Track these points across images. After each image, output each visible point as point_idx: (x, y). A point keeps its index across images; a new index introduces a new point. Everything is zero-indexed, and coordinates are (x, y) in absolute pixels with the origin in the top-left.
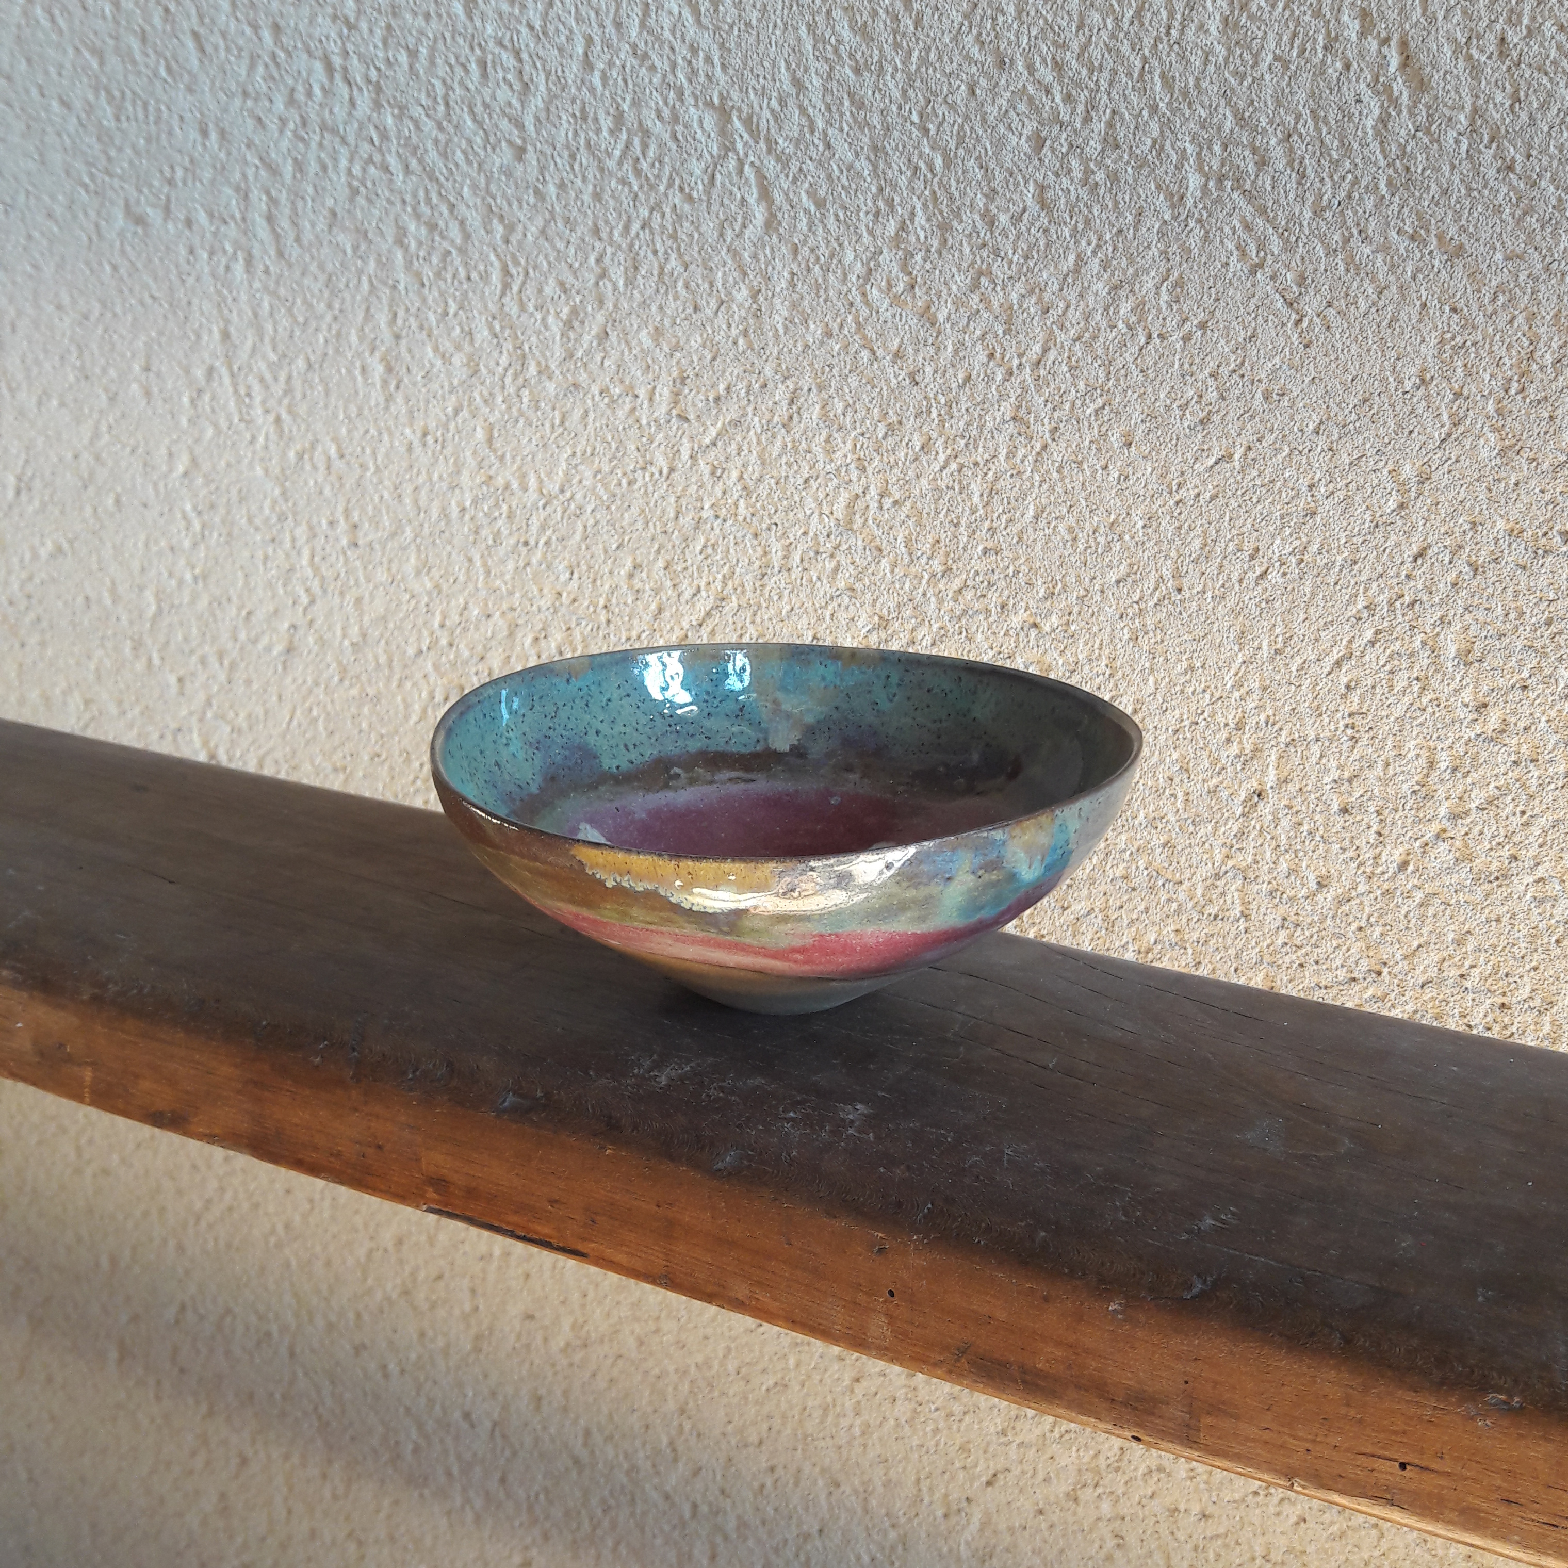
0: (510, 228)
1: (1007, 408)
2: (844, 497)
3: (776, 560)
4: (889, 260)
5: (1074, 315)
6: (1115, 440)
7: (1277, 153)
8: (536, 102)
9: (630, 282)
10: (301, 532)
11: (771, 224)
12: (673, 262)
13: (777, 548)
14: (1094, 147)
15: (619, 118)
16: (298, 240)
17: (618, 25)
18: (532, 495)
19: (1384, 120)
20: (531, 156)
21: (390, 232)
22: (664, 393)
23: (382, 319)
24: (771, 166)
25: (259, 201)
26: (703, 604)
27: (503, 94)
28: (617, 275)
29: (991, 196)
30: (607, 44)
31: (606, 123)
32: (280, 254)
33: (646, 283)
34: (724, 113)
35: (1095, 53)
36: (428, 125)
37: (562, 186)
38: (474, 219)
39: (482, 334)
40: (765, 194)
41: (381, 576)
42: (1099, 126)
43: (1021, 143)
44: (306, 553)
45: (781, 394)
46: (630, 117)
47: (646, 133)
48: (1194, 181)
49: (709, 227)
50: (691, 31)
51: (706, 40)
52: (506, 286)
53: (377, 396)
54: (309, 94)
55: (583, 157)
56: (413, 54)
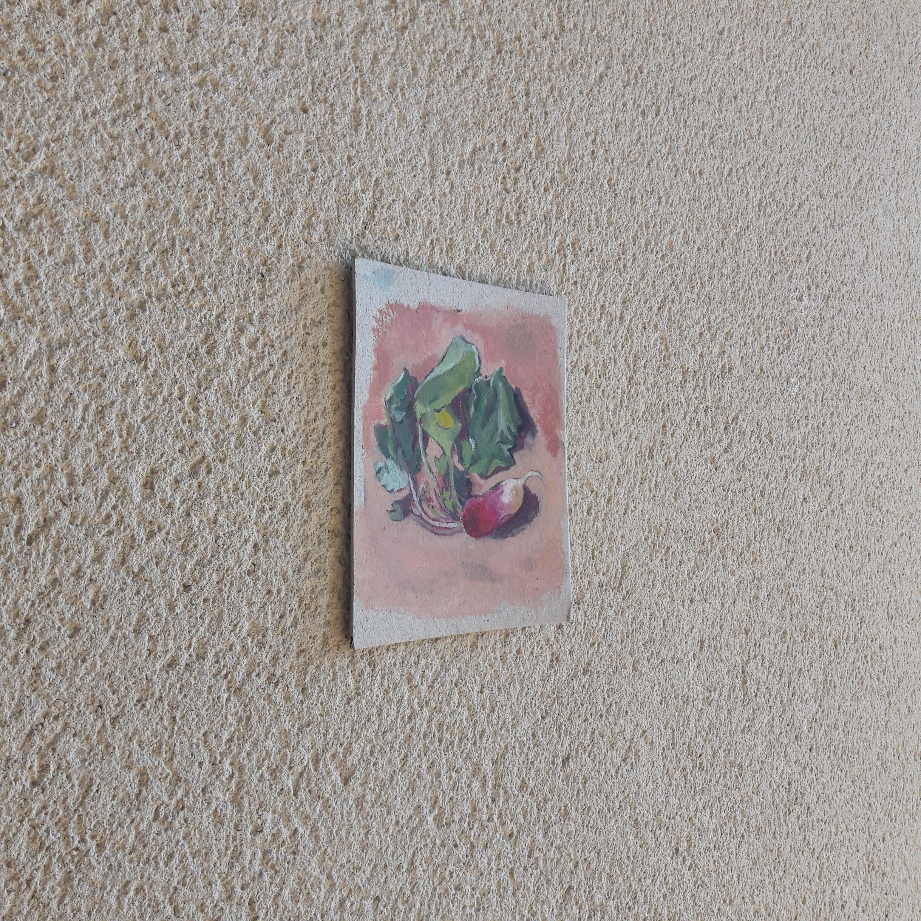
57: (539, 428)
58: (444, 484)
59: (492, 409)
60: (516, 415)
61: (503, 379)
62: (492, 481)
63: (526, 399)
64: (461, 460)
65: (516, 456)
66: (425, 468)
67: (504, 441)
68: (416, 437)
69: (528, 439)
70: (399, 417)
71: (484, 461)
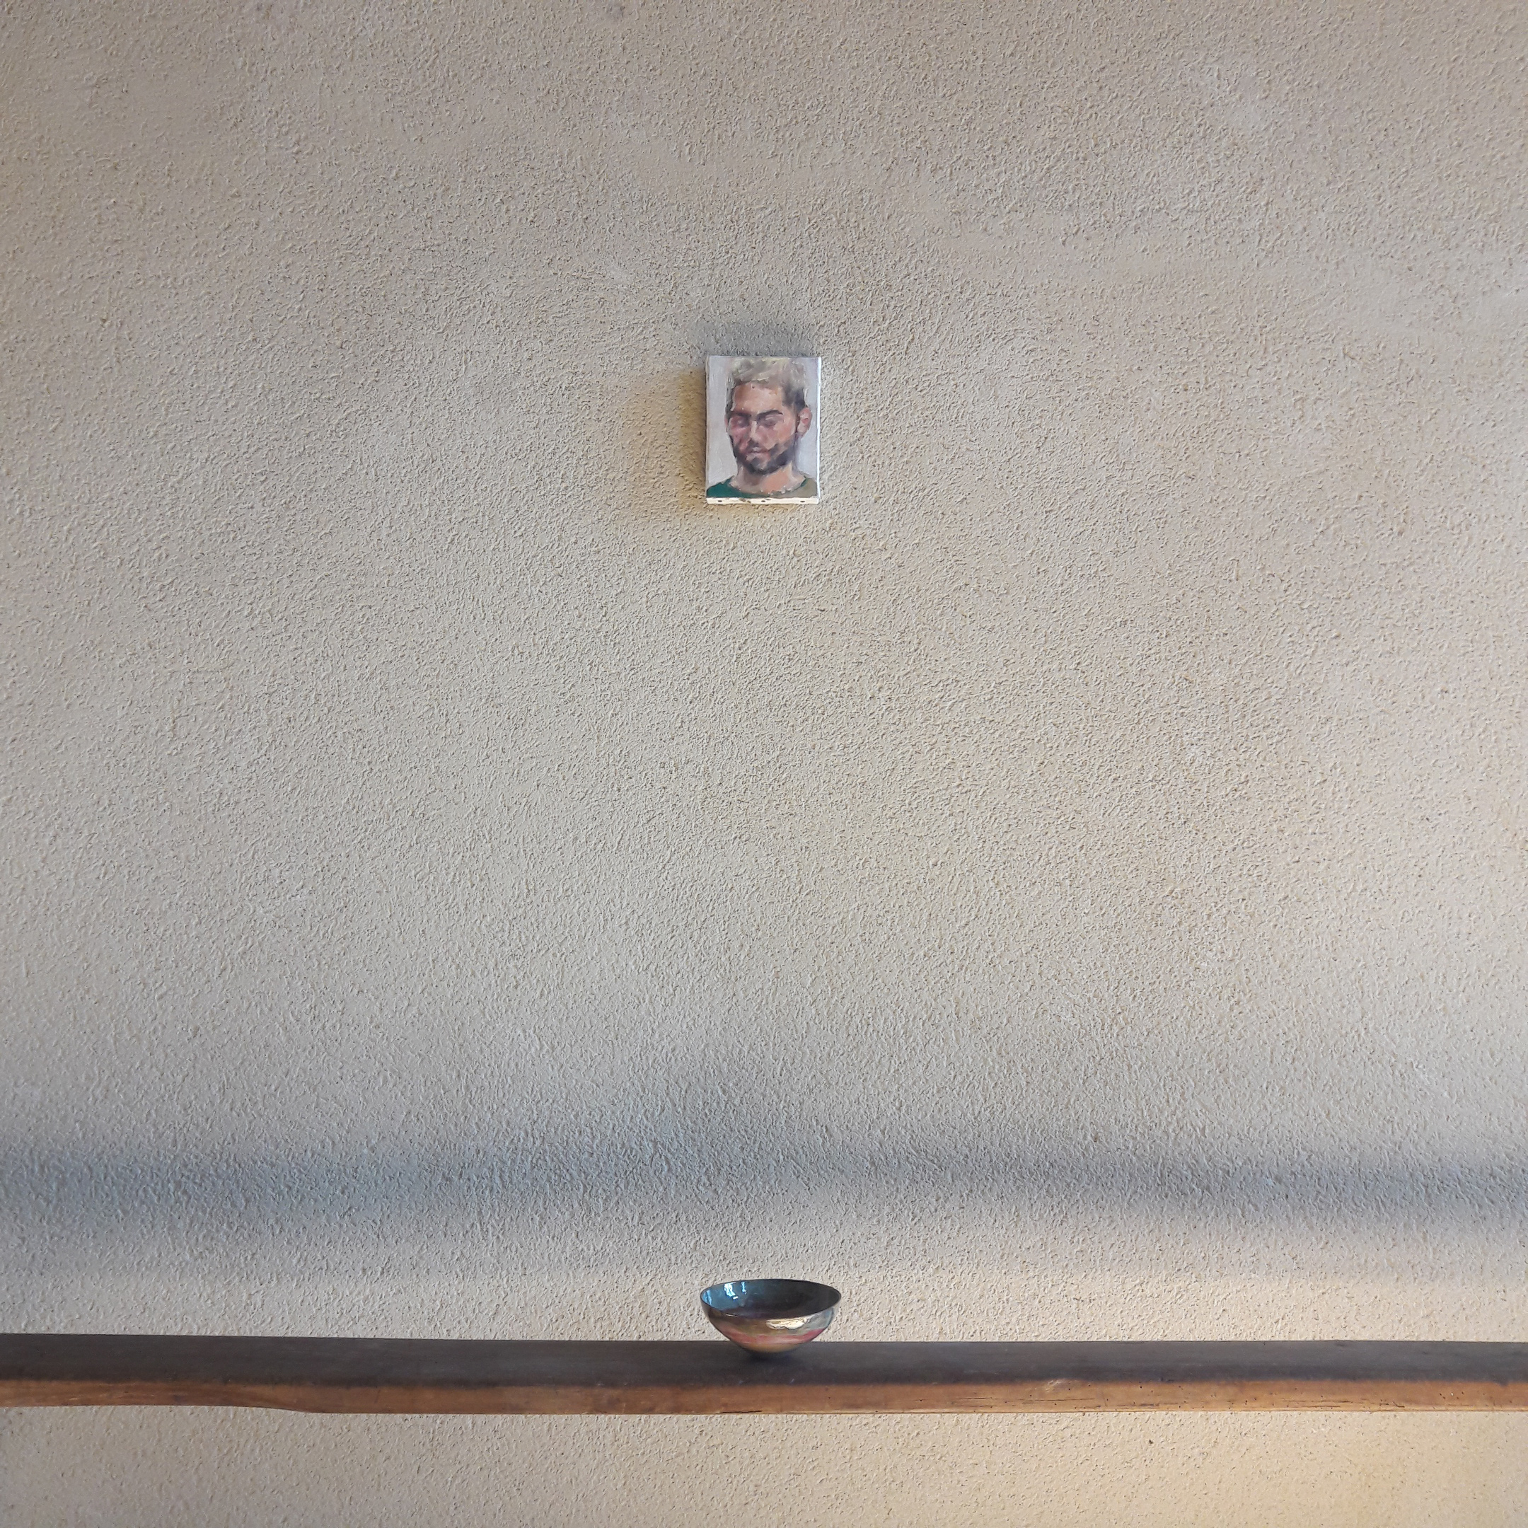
0: (587, 1175)
1: (738, 1215)
2: (694, 1241)
3: (673, 1262)
4: (704, 1179)
5: (755, 1190)
6: (768, 1220)
7: (801, 1151)
8: (597, 1141)
9: (626, 1187)
10: (504, 1273)
11: (669, 1170)
12: (640, 1182)
13: (673, 1258)
14: (756, 1150)
16: (511, 1182)
18: (591, 1251)
19: (823, 1143)
20: (595, 1155)
21: (545, 1178)
22: (637, 1217)
23: (541, 1204)
24: (669, 1156)
25: (497, 1173)
26: (649, 1278)
27: (587, 1139)
28: (622, 1186)
29: (731, 1161)
30: (620, 1126)
31: (619, 1146)
32: (504, 1187)
33: (631, 1188)
34: (655, 1142)
35: (755, 1128)
36: (561, 1148)
37: (604, 1163)
38: (575, 1174)
39: (576, 1205)
40: (668, 1162)
41: (535, 1283)
42: (757, 1145)
43: (737, 1149)
44: (505, 1280)
45: (674, 1215)
46: (627, 1145)
47: (632, 1149)
48: (782, 1157)
49: (651, 1172)
51: (650, 1125)
52: (585, 1191)
53: (537, 1226)
54: (519, 1140)
55: (612, 1155)
56: (556, 1129)
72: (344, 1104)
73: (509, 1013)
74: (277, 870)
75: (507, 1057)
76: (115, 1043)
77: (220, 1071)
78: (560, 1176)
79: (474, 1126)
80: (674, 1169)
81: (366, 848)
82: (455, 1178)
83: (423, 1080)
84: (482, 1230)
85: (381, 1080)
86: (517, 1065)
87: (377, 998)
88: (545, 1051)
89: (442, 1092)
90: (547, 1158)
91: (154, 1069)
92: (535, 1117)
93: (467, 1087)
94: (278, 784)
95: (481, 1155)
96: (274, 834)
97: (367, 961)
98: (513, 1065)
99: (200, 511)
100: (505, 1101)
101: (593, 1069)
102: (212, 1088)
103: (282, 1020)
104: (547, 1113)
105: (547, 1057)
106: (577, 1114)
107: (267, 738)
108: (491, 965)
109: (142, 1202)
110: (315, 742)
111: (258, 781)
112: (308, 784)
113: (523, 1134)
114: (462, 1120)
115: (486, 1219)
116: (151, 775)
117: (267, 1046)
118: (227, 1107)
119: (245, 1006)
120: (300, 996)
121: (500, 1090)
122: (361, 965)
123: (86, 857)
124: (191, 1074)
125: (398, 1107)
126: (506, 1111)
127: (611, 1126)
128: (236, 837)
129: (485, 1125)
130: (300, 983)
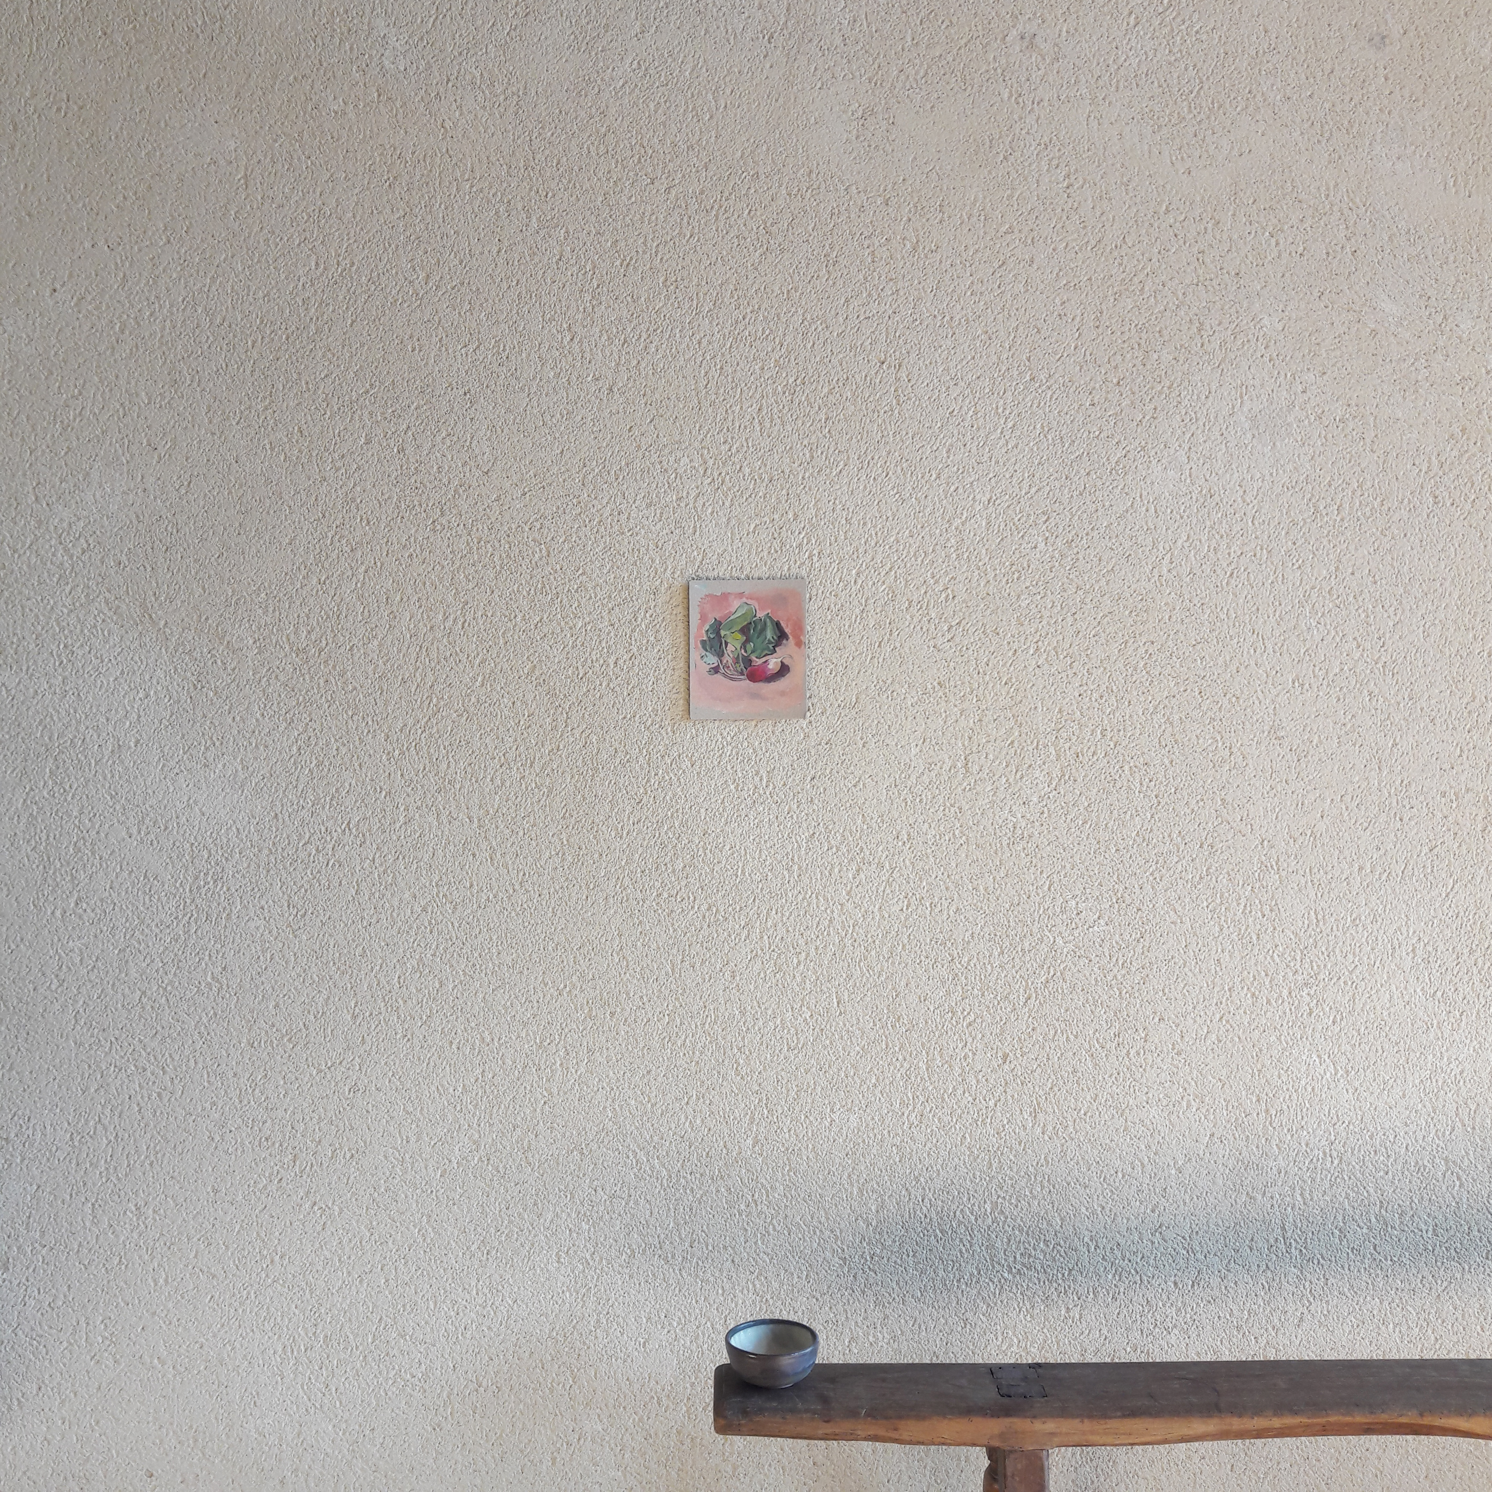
8: (1391, 1160)
12: (1434, 1197)
15: (1417, 1163)
17: (1417, 1141)
20: (1390, 1173)
30: (1413, 1145)
31: (1413, 1164)
34: (1446, 1160)
40: (1459, 1178)
46: (1420, 1163)
47: (1425, 1167)
50: (1437, 1141)
51: (1441, 1144)
55: (1406, 1172)
57: (790, 636)
58: (736, 660)
59: (764, 629)
60: (777, 632)
61: (770, 618)
62: (764, 659)
63: (783, 624)
64: (746, 651)
65: (777, 649)
66: (726, 655)
67: (770, 642)
68: (721, 644)
69: (785, 641)
70: (712, 636)
71: (759, 651)
72: (1151, 1128)
73: (1304, 1039)
74: (1074, 903)
75: (1303, 1083)
76: (927, 1070)
77: (1031, 1096)
78: (1357, 1193)
79: (1275, 1147)
80: (1466, 1185)
81: (1158, 880)
82: (1259, 1197)
83: (1224, 1104)
84: (1285, 1244)
85: (1184, 1104)
86: (1313, 1089)
87: (1177, 1026)
88: (1339, 1075)
89: (1243, 1115)
90: (1345, 1176)
91: (967, 1094)
92: (1333, 1138)
93: (1267, 1111)
94: (1069, 817)
95: (1282, 1174)
96: (1068, 866)
97: (1166, 991)
98: (1310, 1089)
99: (984, 551)
100: (1303, 1123)
101: (1386, 1092)
102: (1024, 1113)
103: (1088, 1047)
104: (1344, 1134)
105: (1341, 1081)
106: (1373, 1134)
107: (1056, 773)
108: (1285, 993)
109: (960, 1223)
110: (1103, 777)
111: (1050, 816)
112: (1098, 817)
113: (1321, 1155)
114: (1263, 1141)
115: (1289, 1234)
116: (947, 810)
117: (1075, 1071)
118: (1039, 1130)
119: (1052, 1032)
120: (1104, 1023)
121: (1299, 1113)
122: (1161, 993)
123: (888, 891)
124: (1003, 1099)
125: (1202, 1130)
126: (1305, 1133)
127: (1405, 1145)
128: (1032, 870)
129: (1286, 1146)
130: (1102, 1012)
